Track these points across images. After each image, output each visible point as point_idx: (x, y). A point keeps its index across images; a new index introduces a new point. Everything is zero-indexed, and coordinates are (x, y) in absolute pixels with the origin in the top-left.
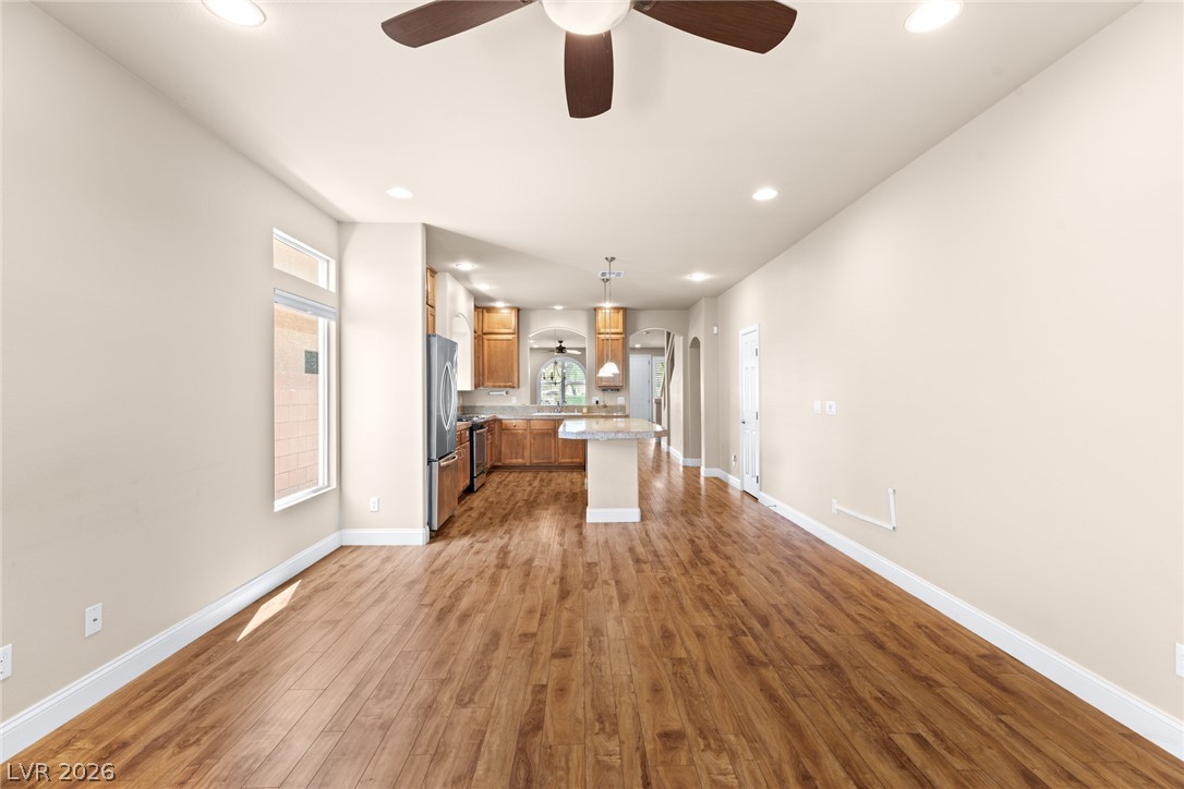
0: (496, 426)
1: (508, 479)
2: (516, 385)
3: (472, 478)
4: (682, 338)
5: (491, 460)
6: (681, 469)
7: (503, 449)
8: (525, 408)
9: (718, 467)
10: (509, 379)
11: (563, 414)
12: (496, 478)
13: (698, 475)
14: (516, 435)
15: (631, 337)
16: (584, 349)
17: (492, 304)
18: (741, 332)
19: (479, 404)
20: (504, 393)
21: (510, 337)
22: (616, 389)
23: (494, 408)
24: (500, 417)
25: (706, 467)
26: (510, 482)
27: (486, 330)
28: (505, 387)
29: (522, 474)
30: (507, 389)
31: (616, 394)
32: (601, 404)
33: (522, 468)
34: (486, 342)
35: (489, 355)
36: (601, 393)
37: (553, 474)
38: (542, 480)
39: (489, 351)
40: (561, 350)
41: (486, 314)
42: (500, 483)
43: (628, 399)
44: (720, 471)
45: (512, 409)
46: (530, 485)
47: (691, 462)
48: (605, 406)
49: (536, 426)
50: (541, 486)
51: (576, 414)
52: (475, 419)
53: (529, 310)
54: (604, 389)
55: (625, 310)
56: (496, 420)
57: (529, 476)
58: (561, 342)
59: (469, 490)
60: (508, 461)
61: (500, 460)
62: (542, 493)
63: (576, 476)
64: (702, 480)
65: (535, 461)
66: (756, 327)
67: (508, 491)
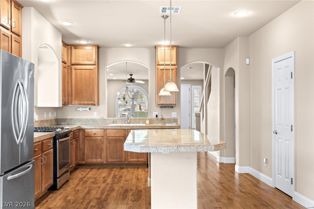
0: (81, 133)
1: (89, 176)
2: (96, 103)
3: (55, 178)
4: (219, 69)
5: (76, 159)
6: (218, 165)
7: (86, 151)
8: (103, 120)
9: (250, 166)
10: (91, 98)
11: (131, 125)
12: (79, 174)
13: (233, 171)
14: (96, 140)
15: (182, 68)
16: (148, 80)
17: (77, 42)
18: (273, 61)
19: (69, 117)
20: (88, 109)
21: (92, 67)
22: (171, 106)
23: (80, 120)
24: (84, 127)
25: (240, 165)
26: (89, 178)
27: (73, 62)
28: (88, 104)
29: (100, 171)
30: (90, 106)
31: (170, 110)
32: (160, 117)
33: (100, 166)
34: (74, 71)
35: (76, 81)
36: (160, 109)
37: (124, 170)
38: (114, 177)
39: (76, 78)
40: (131, 80)
41: (73, 50)
42: (81, 179)
43: (179, 113)
44: (251, 168)
45: (94, 120)
46: (104, 182)
47: (227, 160)
48: (162, 119)
49: (111, 134)
50: (113, 183)
51: (141, 125)
52: (58, 130)
53: (107, 47)
54: (163, 106)
55: (177, 47)
56: (80, 130)
57: (104, 173)
58: (131, 75)
59: (53, 188)
60: (90, 161)
61: (83, 160)
62: (113, 190)
63: (140, 172)
64: (237, 176)
65: (110, 160)
66: (292, 54)
67: (86, 188)
